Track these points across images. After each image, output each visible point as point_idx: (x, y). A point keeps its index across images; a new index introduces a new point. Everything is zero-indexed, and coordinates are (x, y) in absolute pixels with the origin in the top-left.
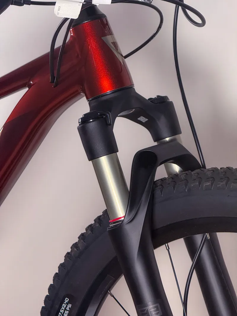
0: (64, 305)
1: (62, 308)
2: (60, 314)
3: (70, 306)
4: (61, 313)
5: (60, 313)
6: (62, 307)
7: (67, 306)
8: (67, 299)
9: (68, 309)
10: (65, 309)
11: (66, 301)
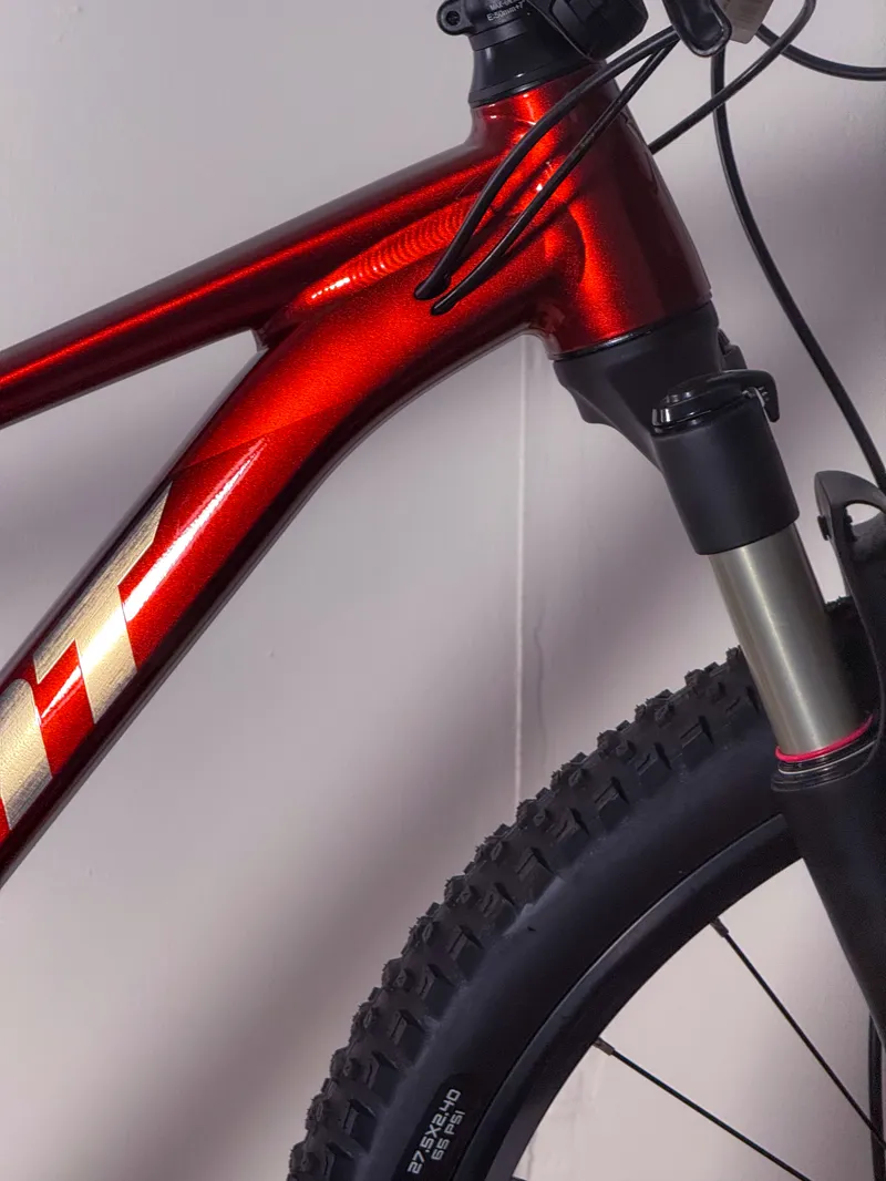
0: (439, 1119)
1: (429, 1129)
2: (418, 1157)
3: (457, 1119)
4: (422, 1150)
5: (418, 1153)
6: (431, 1126)
7: (447, 1122)
8: (453, 1095)
9: (449, 1131)
10: (441, 1135)
11: (449, 1103)
